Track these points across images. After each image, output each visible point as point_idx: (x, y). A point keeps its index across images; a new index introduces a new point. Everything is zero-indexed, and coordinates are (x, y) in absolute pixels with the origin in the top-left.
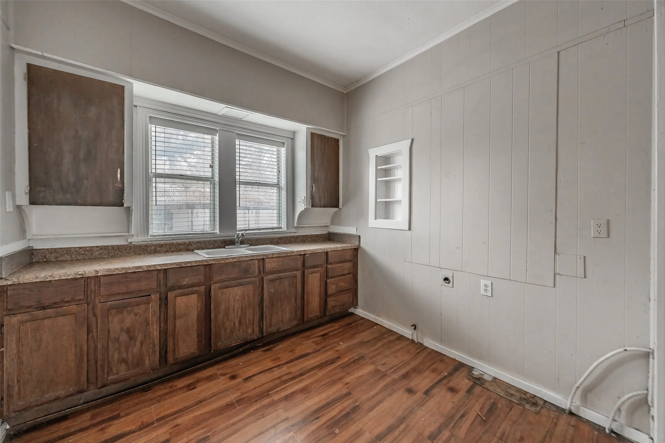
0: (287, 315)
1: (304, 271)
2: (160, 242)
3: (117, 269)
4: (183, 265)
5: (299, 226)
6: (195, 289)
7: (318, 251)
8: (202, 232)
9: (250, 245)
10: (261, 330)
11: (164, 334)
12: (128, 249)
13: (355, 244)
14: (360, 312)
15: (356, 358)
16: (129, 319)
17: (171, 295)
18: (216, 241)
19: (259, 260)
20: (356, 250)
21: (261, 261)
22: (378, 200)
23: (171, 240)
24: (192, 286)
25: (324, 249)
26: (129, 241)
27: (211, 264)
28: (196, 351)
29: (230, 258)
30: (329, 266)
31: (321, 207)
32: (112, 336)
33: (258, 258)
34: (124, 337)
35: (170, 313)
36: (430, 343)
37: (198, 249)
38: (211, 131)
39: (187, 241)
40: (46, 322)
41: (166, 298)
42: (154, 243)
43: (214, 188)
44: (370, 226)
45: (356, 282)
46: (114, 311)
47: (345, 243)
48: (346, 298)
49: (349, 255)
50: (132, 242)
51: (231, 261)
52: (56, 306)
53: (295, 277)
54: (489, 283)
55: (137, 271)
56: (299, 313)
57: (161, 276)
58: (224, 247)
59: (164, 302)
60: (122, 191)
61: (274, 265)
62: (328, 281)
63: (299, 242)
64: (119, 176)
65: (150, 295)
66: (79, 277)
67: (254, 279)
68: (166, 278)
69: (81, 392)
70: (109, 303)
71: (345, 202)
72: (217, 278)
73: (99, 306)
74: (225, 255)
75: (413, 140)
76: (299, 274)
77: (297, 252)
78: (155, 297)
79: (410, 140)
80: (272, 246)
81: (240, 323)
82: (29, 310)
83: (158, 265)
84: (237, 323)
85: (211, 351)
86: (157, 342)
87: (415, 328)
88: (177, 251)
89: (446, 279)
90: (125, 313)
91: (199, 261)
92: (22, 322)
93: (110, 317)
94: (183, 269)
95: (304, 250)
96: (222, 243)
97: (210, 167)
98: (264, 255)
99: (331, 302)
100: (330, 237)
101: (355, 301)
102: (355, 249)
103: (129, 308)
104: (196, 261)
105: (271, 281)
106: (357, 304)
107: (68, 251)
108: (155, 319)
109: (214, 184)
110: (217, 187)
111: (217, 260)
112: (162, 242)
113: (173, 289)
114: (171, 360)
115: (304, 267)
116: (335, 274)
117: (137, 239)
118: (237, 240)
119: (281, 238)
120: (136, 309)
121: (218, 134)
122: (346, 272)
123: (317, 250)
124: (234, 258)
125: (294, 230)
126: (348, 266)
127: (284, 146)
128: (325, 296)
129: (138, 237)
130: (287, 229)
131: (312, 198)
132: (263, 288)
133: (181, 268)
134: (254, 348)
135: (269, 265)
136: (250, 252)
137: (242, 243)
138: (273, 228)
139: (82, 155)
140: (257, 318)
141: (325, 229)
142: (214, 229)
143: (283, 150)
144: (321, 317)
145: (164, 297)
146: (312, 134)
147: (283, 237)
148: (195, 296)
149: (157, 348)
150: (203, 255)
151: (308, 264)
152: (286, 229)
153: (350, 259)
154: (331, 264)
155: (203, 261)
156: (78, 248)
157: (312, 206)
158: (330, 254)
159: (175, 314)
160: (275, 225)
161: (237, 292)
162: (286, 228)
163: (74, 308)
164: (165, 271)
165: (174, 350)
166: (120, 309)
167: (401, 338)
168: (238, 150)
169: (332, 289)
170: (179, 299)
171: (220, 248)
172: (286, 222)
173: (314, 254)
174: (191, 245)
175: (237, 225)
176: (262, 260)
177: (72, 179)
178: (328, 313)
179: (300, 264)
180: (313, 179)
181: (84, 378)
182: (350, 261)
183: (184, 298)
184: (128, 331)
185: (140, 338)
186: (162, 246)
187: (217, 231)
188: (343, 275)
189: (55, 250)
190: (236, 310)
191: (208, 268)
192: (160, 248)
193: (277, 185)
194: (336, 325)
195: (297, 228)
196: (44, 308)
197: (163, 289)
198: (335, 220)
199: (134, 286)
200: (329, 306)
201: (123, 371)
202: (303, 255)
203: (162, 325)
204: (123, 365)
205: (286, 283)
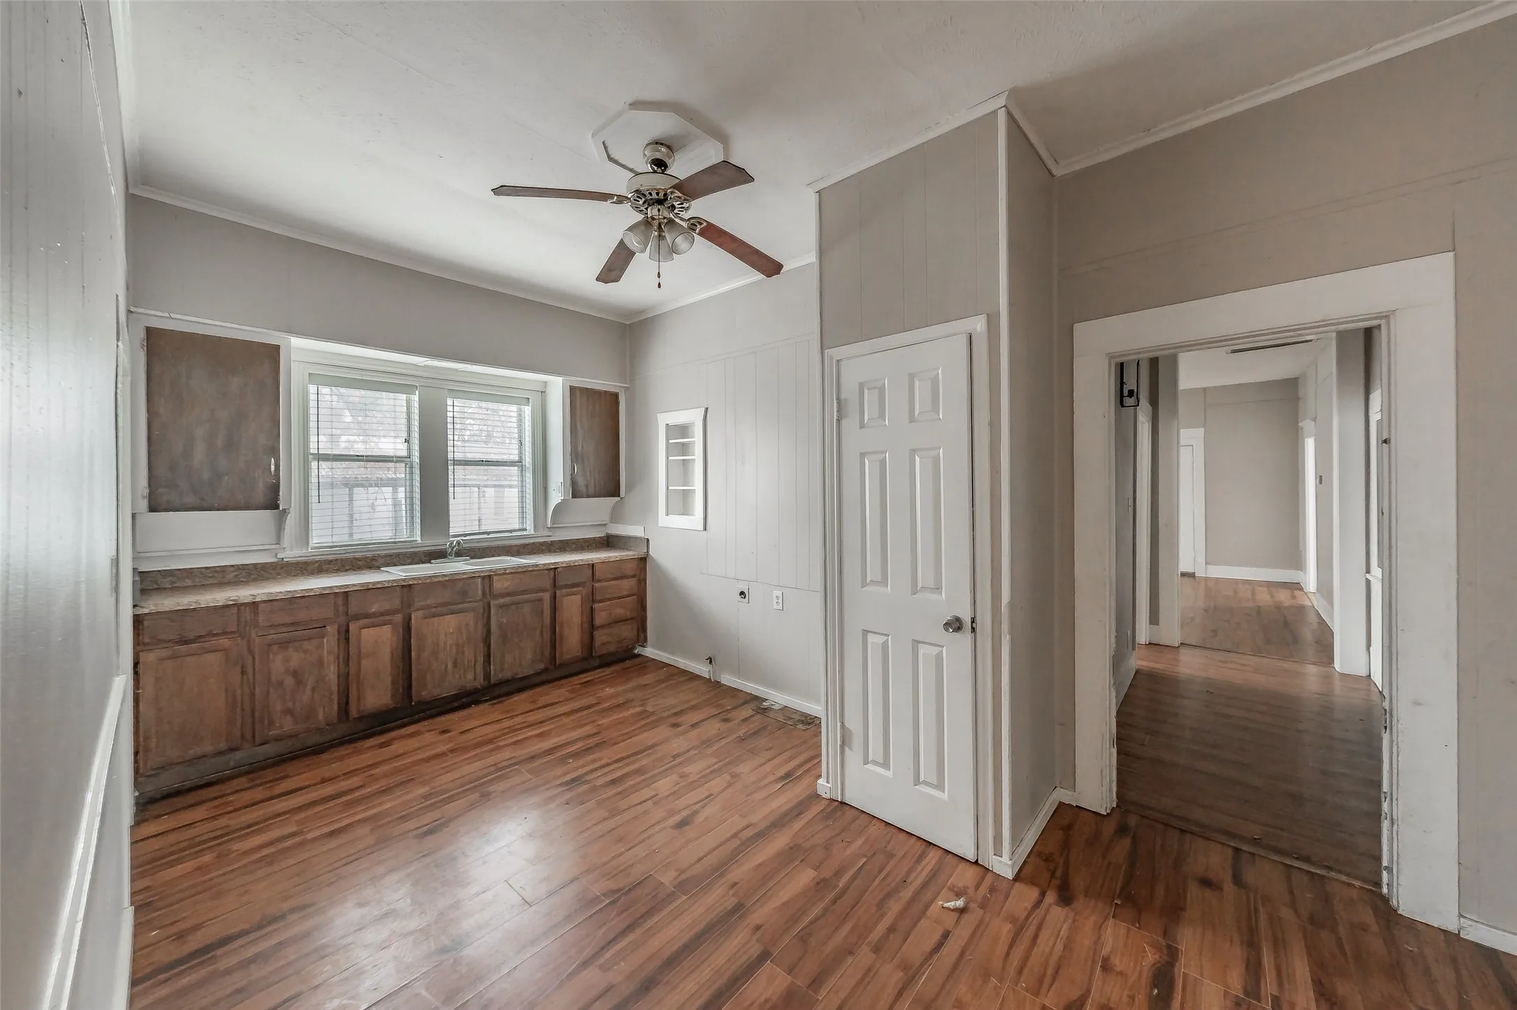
0: (529, 656)
1: (555, 593)
2: (327, 557)
3: (281, 592)
4: (371, 586)
5: (554, 526)
6: (388, 618)
7: (576, 564)
8: (393, 540)
9: (472, 558)
10: (487, 676)
11: (345, 680)
12: (279, 567)
13: (641, 552)
14: (649, 651)
15: (621, 702)
16: (295, 659)
17: (353, 627)
18: (415, 553)
19: (483, 578)
20: (643, 560)
21: (487, 580)
22: (670, 488)
23: (345, 553)
24: (382, 614)
25: (586, 560)
26: (280, 556)
27: (410, 585)
28: (390, 702)
29: (439, 576)
30: (597, 585)
31: (588, 497)
32: (274, 679)
33: (482, 574)
34: (289, 681)
35: (353, 650)
36: (728, 680)
37: (388, 565)
38: (407, 389)
39: (369, 554)
40: (189, 659)
41: (347, 631)
42: (318, 558)
43: (411, 473)
44: (660, 525)
45: (643, 608)
46: (275, 648)
47: (628, 550)
48: (627, 632)
49: (630, 569)
50: (283, 559)
51: (441, 579)
52: (202, 640)
53: (540, 600)
54: (779, 593)
55: (307, 594)
56: (547, 653)
57: (340, 601)
58: (430, 562)
59: (345, 635)
60: (275, 489)
61: (506, 584)
62: (596, 606)
63: (555, 552)
64: (273, 467)
65: (325, 627)
66: (232, 603)
67: (476, 604)
68: (346, 604)
69: (233, 749)
70: (269, 637)
71: (629, 489)
72: (418, 603)
73: (258, 640)
74: (431, 573)
75: (707, 409)
76: (547, 597)
77: (544, 565)
78: (331, 629)
79: (703, 410)
80: (509, 558)
81: (455, 664)
82: (170, 644)
83: (336, 586)
84: (450, 666)
85: (411, 702)
86: (335, 688)
87: (711, 662)
88: (354, 570)
89: (742, 593)
90: (290, 649)
91: (394, 580)
92: (162, 660)
93: (271, 656)
94: (371, 591)
95: (555, 563)
96: (425, 556)
97: (405, 442)
98: (490, 571)
99: (601, 637)
100: (609, 542)
101: (642, 635)
102: (641, 558)
103: (297, 644)
104: (389, 581)
105: (501, 606)
106: (645, 640)
107: (189, 572)
108: (332, 658)
109: (411, 467)
110: (417, 471)
111: (420, 578)
112: (330, 557)
113: (357, 617)
114: (354, 712)
115: (555, 586)
116: (607, 596)
117: (291, 553)
118: (450, 550)
119: (525, 546)
120: (306, 645)
121: (417, 392)
122: (625, 593)
123: (576, 561)
124: (445, 575)
125: (547, 533)
126: (628, 585)
127: (529, 402)
128: (591, 627)
129: (291, 550)
130: (535, 531)
131: (574, 484)
132: (489, 617)
133: (368, 590)
134: (477, 702)
135: (498, 585)
136: (470, 567)
137: (458, 554)
138: (511, 531)
139: (220, 443)
140: (481, 659)
141: (602, 529)
142: (412, 536)
143: (527, 410)
144: (585, 659)
145: (344, 628)
146: (572, 389)
147: (528, 545)
148: (387, 629)
149: (335, 698)
150: (397, 573)
151: (561, 582)
152: (533, 533)
153: (633, 573)
154: (599, 581)
155: (400, 580)
156: (203, 568)
157: (574, 496)
158: (597, 568)
159: (360, 651)
160: (517, 527)
161: (451, 622)
162: (532, 530)
163: (224, 642)
164: (346, 595)
165: (359, 699)
166: (284, 645)
167: (694, 677)
168: (452, 413)
169: (600, 618)
170: (364, 631)
171: (423, 563)
172: (532, 520)
173: (570, 568)
174: (376, 561)
175: (449, 527)
176: (488, 578)
177: (206, 476)
178: (595, 653)
179: (547, 584)
180: (575, 455)
181: (237, 733)
182: (633, 576)
183: (373, 631)
184: (295, 673)
185: (310, 683)
186: (330, 562)
187: (419, 539)
188: (620, 598)
189: (170, 573)
190: (448, 648)
191: (405, 589)
192: (327, 566)
193: (519, 463)
194: (608, 671)
195: (551, 529)
196: (186, 642)
197: (342, 619)
198: (616, 516)
199: (302, 615)
200: (597, 643)
201: (288, 725)
202: (554, 570)
203: (342, 666)
204: (289, 718)
205: (527, 608)
